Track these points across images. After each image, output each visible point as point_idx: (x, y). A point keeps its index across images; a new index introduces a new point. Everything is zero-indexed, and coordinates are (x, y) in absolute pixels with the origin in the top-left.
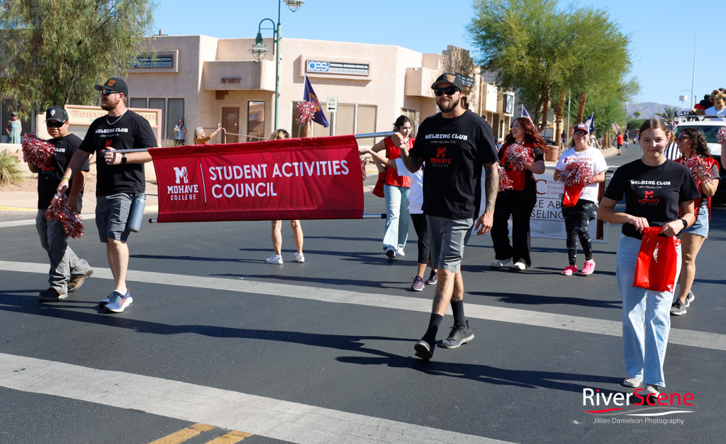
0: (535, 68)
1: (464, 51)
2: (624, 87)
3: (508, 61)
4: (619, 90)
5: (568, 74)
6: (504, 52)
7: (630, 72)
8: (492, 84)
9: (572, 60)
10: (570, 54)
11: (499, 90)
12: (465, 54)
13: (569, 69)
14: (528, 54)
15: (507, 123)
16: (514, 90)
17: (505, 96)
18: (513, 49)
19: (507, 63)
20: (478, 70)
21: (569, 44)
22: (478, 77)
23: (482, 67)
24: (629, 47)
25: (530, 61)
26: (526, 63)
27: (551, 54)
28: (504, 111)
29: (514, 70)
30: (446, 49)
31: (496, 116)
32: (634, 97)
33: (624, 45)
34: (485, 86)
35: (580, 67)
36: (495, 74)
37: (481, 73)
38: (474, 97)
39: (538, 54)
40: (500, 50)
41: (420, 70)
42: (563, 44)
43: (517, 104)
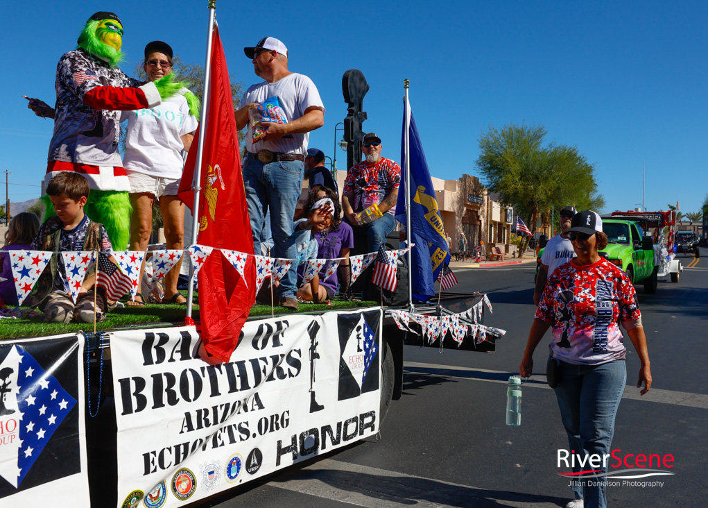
0: (526, 190)
1: (476, 178)
2: (593, 202)
3: (506, 185)
4: (589, 205)
5: (550, 193)
6: (503, 179)
7: (597, 191)
8: (496, 201)
9: (553, 183)
10: (550, 179)
11: (501, 206)
12: (476, 180)
13: (550, 190)
14: (520, 179)
15: (508, 230)
16: (512, 206)
17: (506, 210)
18: (509, 176)
19: (506, 186)
20: (486, 193)
21: (550, 172)
22: (486, 197)
23: (488, 190)
24: (594, 173)
25: (522, 184)
26: (519, 186)
27: (536, 179)
28: (506, 221)
29: (510, 191)
30: (461, 177)
31: (500, 224)
32: (600, 209)
33: (589, 172)
34: (491, 203)
35: (559, 188)
36: (498, 194)
37: (488, 195)
38: (483, 211)
39: (527, 180)
40: (501, 177)
41: (443, 192)
42: (545, 172)
43: (515, 215)
